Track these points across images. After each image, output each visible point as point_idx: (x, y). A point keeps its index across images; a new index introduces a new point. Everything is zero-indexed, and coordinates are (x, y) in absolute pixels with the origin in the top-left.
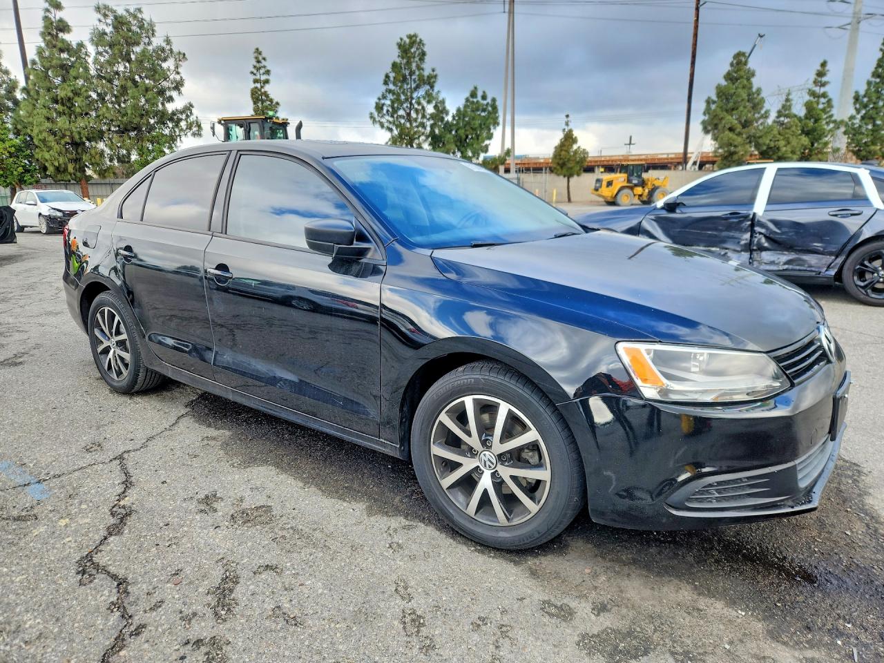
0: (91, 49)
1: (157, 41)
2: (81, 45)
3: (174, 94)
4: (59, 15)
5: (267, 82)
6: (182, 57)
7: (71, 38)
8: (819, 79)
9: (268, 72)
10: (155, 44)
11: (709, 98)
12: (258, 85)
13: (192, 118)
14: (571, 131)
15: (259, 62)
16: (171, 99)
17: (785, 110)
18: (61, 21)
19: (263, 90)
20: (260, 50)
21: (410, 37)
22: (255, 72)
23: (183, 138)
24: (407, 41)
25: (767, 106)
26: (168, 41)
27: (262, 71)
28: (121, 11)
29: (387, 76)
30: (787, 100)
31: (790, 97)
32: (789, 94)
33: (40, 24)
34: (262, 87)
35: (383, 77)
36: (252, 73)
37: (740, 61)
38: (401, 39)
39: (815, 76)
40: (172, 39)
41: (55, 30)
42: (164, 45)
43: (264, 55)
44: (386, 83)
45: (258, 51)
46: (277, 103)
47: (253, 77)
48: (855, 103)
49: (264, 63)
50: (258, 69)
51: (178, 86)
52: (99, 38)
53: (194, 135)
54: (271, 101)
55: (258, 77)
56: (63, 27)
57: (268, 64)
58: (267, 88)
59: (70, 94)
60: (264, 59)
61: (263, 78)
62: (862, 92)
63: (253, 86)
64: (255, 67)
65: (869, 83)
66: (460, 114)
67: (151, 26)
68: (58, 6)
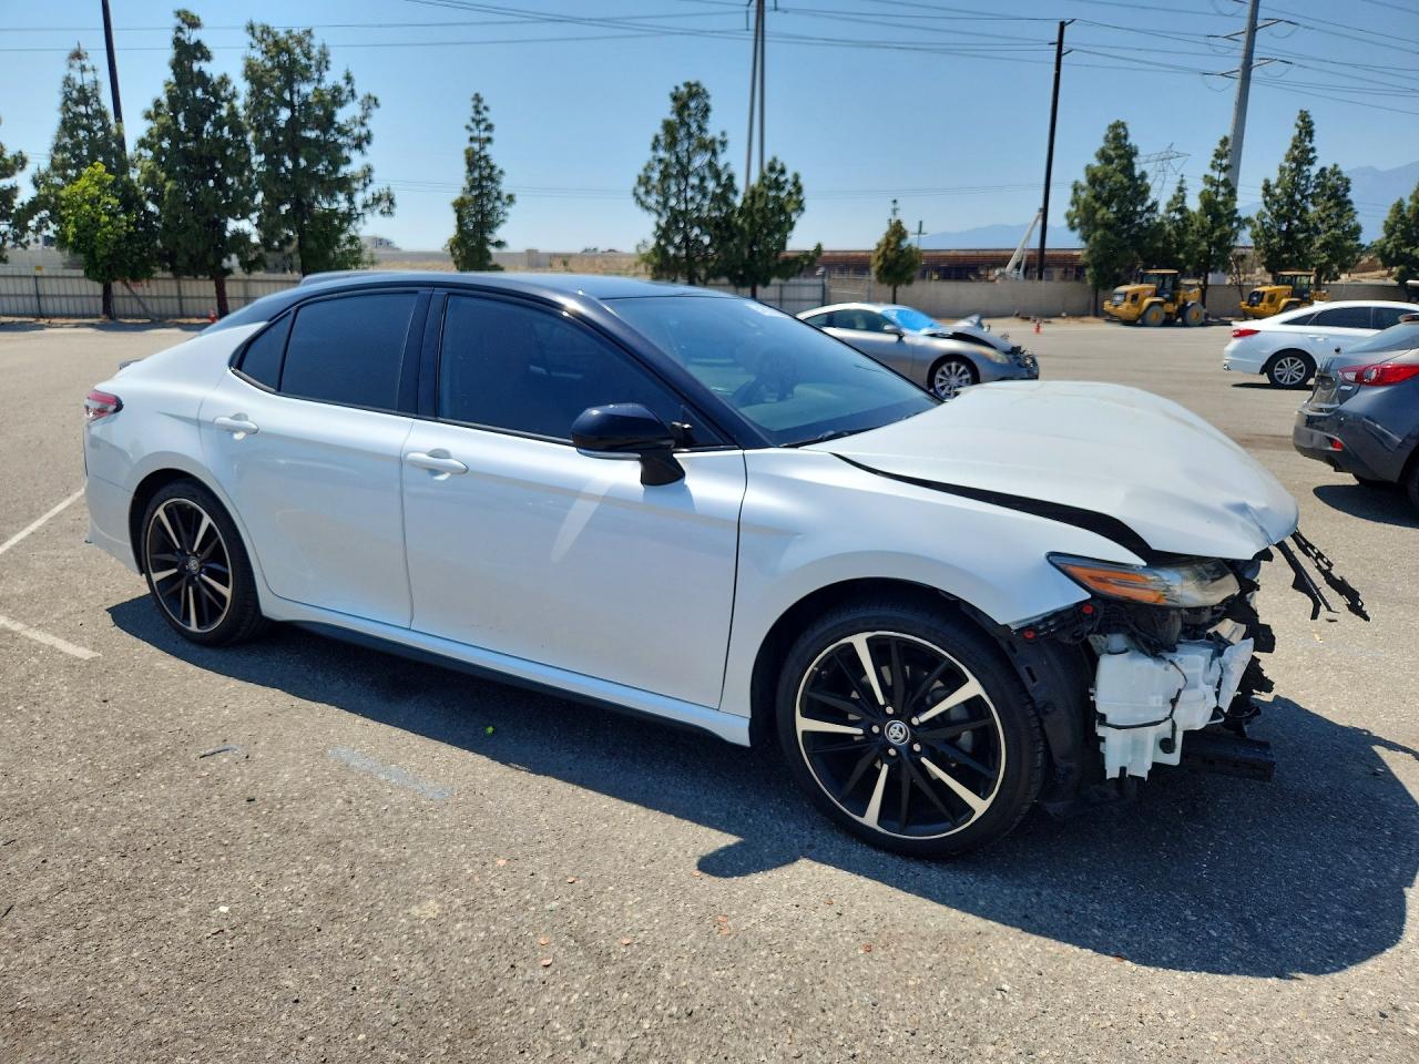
0: (242, 87)
1: (332, 78)
2: (224, 81)
3: (355, 155)
4: (192, 36)
5: (489, 140)
6: (372, 102)
7: (213, 70)
8: (1219, 162)
9: (489, 128)
10: (329, 82)
11: (1076, 182)
12: (476, 146)
14: (899, 222)
15: (478, 112)
16: (348, 161)
17: (1178, 203)
18: (198, 45)
19: (482, 154)
20: (481, 96)
21: (688, 85)
22: (473, 125)
23: (368, 217)
24: (683, 89)
25: (1153, 196)
26: (349, 79)
27: (482, 126)
28: (282, 35)
29: (657, 139)
30: (1181, 189)
31: (1184, 186)
32: (1182, 181)
33: (170, 53)
34: (482, 149)
35: (651, 140)
36: (467, 127)
37: (1118, 135)
38: (677, 88)
39: (1213, 158)
40: (354, 75)
41: (187, 54)
42: (342, 83)
43: (486, 102)
44: (654, 148)
45: (478, 99)
46: (501, 172)
47: (468, 134)
48: (1264, 196)
49: (485, 114)
50: (478, 123)
51: (361, 143)
52: (252, 73)
53: (382, 212)
54: (492, 168)
55: (476, 134)
56: (207, 56)
57: (490, 117)
58: (489, 150)
60: (486, 108)
61: (484, 135)
62: (1273, 181)
63: (467, 145)
64: (473, 120)
65: (1282, 170)
66: (753, 195)
67: (324, 55)
68: (194, 23)
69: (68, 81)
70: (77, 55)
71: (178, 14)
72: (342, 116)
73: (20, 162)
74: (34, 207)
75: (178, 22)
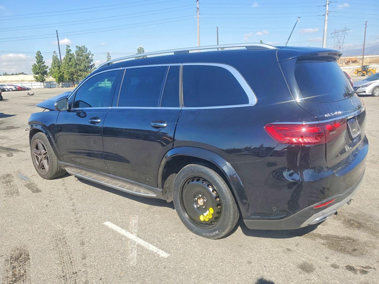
0: (75, 54)
1: (88, 52)
2: (73, 54)
3: (91, 62)
4: (69, 48)
6: (93, 55)
7: (71, 53)
9: (110, 57)
10: (87, 52)
13: (95, 67)
16: (91, 63)
18: (70, 49)
24: (140, 49)
26: (90, 52)
28: (80, 46)
33: (66, 51)
38: (138, 48)
40: (91, 51)
41: (68, 51)
43: (110, 53)
45: (108, 53)
49: (109, 55)
51: (92, 61)
52: (76, 52)
55: (108, 58)
56: (70, 51)
59: (72, 64)
67: (87, 48)
68: (69, 47)
69: (53, 56)
70: (55, 52)
71: (67, 46)
72: (90, 56)
73: (47, 67)
74: (49, 73)
75: (67, 47)
